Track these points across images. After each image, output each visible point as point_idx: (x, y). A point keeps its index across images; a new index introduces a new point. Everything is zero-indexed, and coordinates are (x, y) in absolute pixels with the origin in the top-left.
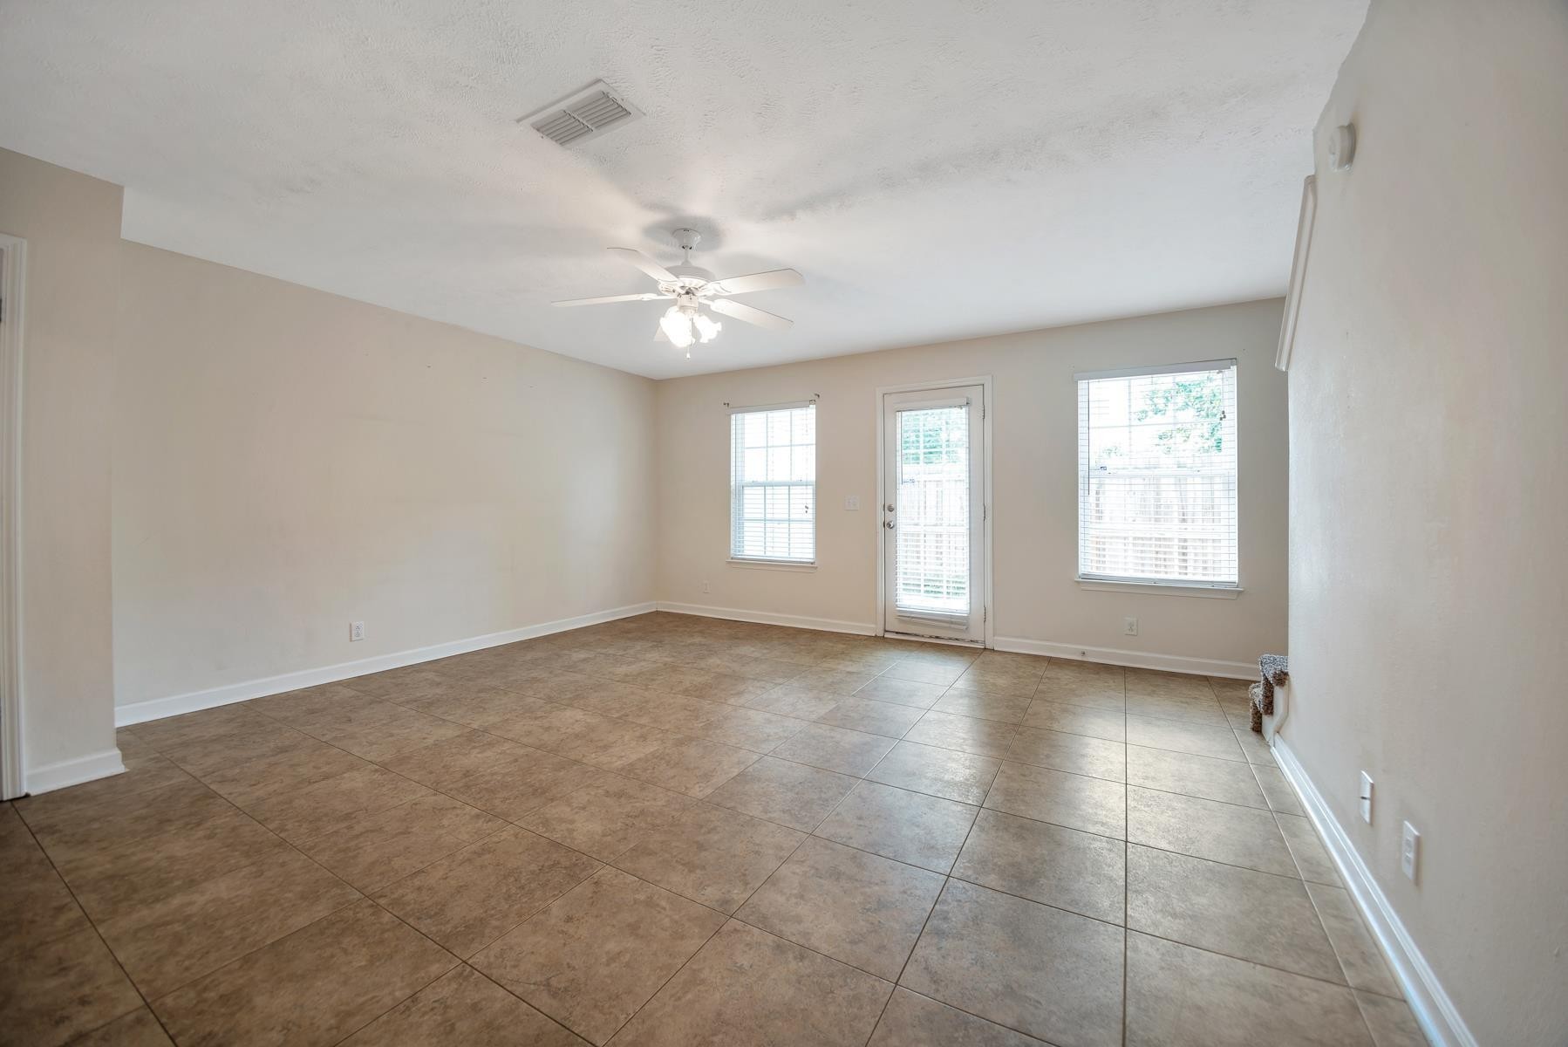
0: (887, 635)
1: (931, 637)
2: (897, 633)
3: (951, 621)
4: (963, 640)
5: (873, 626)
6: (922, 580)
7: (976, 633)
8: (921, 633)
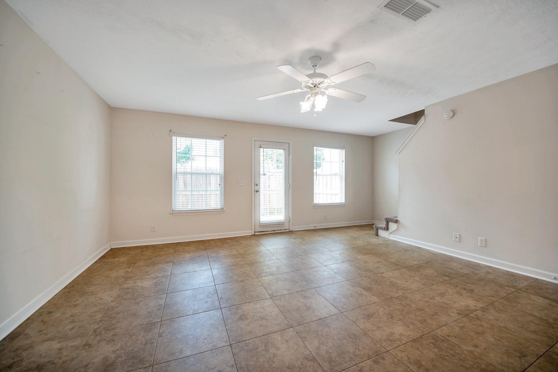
0: (256, 234)
1: (272, 231)
2: (259, 232)
3: (280, 224)
4: (282, 230)
5: (251, 231)
6: (268, 211)
7: (286, 227)
8: (268, 230)
